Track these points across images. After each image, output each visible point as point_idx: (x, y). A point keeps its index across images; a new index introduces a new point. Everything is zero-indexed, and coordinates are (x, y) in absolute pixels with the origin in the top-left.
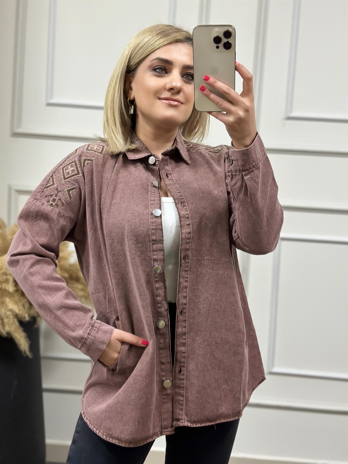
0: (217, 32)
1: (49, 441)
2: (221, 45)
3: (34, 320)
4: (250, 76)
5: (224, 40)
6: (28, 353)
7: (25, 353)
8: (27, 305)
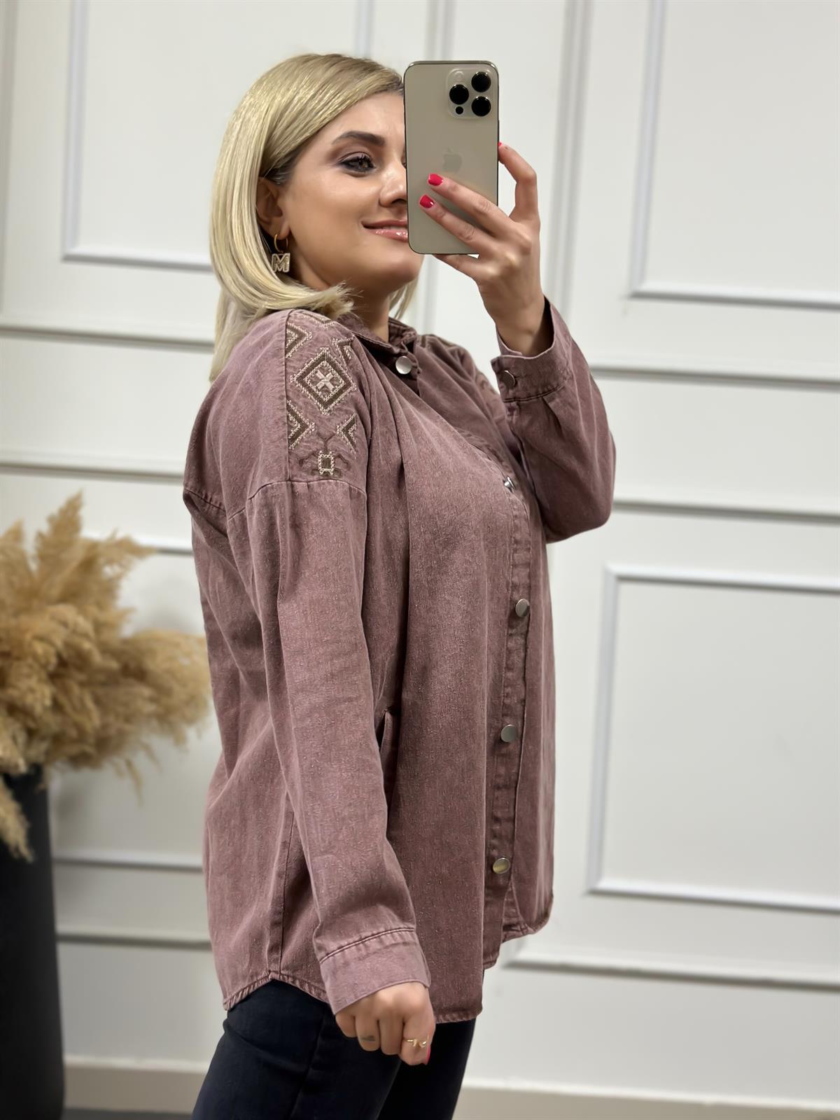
0: (459, 77)
2: (467, 106)
3: (36, 773)
4: (530, 173)
5: (475, 95)
6: (24, 852)
7: (17, 850)
8: (22, 738)
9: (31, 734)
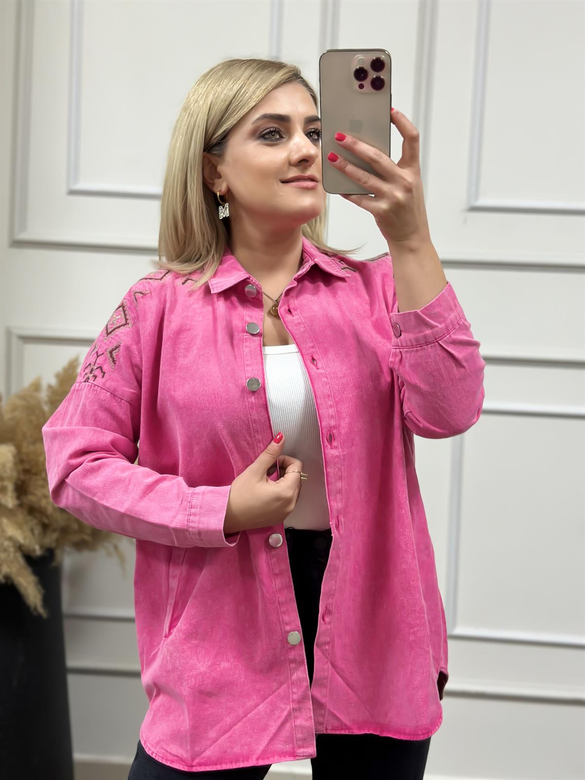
0: (361, 61)
1: (78, 756)
2: (367, 83)
3: (50, 554)
4: (415, 133)
5: (373, 75)
6: (41, 610)
7: (36, 609)
8: (38, 529)
9: (45, 527)
